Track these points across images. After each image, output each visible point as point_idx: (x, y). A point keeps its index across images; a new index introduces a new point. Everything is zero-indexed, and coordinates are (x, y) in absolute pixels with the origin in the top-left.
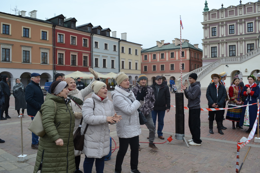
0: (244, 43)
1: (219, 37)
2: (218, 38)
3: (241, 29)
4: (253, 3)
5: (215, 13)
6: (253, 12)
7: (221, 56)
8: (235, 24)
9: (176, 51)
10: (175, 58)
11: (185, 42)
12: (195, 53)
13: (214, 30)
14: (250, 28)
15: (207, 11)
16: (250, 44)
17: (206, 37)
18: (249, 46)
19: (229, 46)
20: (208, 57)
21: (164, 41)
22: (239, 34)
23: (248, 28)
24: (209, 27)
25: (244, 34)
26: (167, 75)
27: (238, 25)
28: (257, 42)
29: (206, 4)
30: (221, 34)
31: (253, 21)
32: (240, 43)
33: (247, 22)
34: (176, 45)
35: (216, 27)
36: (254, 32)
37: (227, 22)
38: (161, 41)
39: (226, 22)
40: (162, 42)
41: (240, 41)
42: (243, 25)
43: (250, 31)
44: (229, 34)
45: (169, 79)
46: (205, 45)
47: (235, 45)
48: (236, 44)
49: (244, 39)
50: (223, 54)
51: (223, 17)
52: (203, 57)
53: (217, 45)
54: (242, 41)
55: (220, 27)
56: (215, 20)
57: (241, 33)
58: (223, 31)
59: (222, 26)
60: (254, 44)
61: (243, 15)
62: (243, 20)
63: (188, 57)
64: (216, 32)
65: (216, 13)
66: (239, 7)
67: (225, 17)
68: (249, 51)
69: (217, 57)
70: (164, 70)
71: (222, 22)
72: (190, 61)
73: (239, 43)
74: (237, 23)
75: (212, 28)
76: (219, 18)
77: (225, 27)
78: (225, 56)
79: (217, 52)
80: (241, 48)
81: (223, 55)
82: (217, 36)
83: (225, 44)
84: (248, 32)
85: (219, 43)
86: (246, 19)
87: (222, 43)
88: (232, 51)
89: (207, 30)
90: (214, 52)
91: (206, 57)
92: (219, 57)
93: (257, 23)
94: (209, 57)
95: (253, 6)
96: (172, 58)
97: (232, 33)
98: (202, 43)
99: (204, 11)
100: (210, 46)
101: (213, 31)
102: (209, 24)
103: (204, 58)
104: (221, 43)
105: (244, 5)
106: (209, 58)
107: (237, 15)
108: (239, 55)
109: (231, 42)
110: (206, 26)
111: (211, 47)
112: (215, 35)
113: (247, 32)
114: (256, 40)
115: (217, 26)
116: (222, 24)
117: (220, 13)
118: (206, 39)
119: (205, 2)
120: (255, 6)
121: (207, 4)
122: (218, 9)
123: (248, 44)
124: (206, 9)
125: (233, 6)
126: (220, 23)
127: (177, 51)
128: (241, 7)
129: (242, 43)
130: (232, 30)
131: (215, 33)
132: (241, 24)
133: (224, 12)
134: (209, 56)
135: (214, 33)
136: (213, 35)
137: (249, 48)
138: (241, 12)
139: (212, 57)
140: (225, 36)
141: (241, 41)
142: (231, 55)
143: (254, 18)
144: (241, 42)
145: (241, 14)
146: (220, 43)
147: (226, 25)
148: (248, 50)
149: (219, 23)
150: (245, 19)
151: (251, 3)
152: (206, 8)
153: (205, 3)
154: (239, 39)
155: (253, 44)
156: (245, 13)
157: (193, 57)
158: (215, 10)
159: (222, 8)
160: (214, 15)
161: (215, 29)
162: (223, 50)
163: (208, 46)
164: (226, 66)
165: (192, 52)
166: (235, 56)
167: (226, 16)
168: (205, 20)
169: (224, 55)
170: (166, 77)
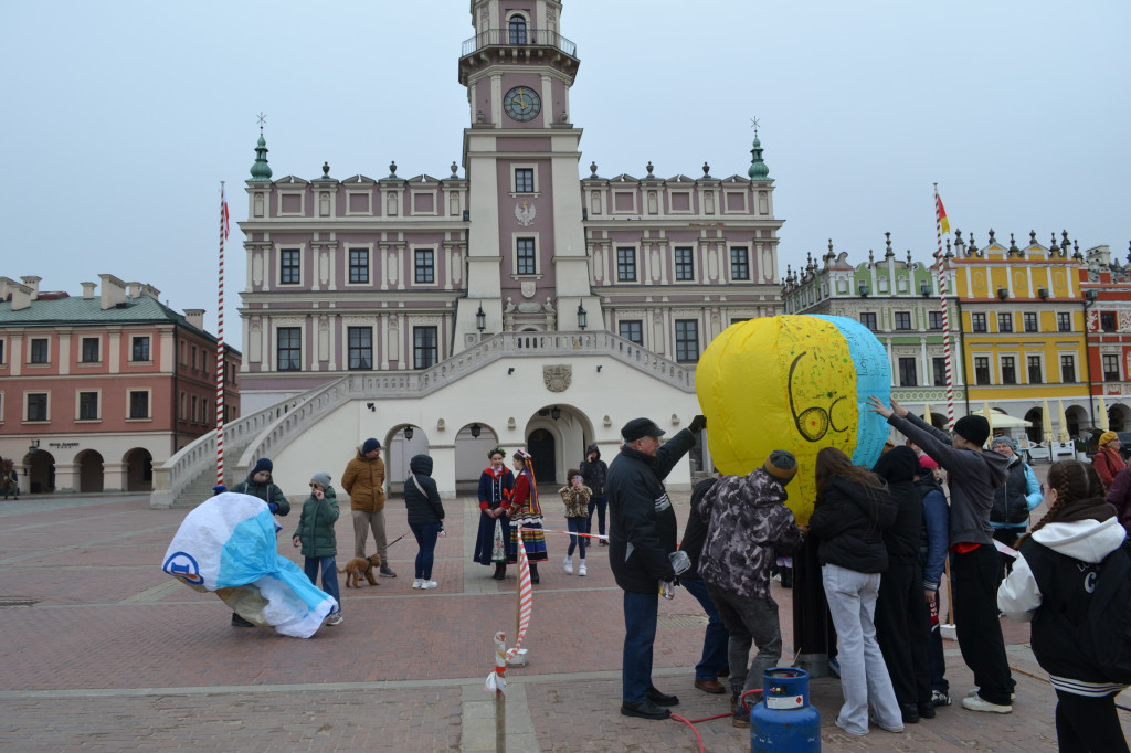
0: (401, 321)
1: (311, 292)
2: (306, 292)
3: (393, 269)
4: (436, 181)
5: (294, 192)
6: (435, 213)
7: (315, 366)
8: (371, 246)
9: (109, 332)
10: (106, 362)
11: (142, 295)
12: (194, 348)
13: (291, 259)
14: (424, 270)
15: (264, 179)
16: (425, 328)
17: (257, 284)
18: (419, 335)
19: (350, 328)
20: (265, 367)
21: (39, 279)
22: (384, 287)
23: (417, 267)
24: (272, 246)
25: (401, 286)
26: (61, 441)
27: (384, 253)
28: (449, 321)
29: (262, 151)
30: (320, 281)
31: (436, 247)
32: (389, 320)
33: (413, 247)
34: (105, 307)
35: (298, 251)
36: (436, 284)
37: (344, 234)
38: (22, 278)
39: (339, 233)
40: (31, 286)
41: (390, 313)
42: (401, 253)
43: (425, 282)
44: (347, 284)
45: (71, 462)
46: (251, 315)
47: (371, 328)
48: (372, 322)
49: (401, 305)
50: (324, 358)
51: (325, 212)
52: (245, 367)
53: (301, 323)
54: (396, 313)
55: (316, 253)
56: (297, 219)
57: (393, 282)
58: (324, 269)
59: (324, 248)
60: (436, 327)
61: (401, 218)
62: (401, 238)
63: (167, 365)
64: (298, 267)
65: (303, 192)
66: (389, 186)
67: (337, 216)
68: (419, 352)
69: (299, 370)
70: (45, 420)
71: (324, 234)
72: (175, 379)
73: (385, 321)
74: (379, 246)
75: (283, 251)
76: (312, 216)
77: (333, 253)
78: (332, 366)
79: (299, 349)
80: (393, 342)
81: (324, 364)
82: (302, 284)
83: (332, 322)
84: (416, 282)
85: (309, 316)
86: (412, 234)
87: (324, 314)
88: (360, 348)
89: (262, 256)
90: (290, 349)
91: (255, 366)
92: (309, 370)
93: (448, 253)
94: (270, 368)
95: (435, 192)
96: (90, 365)
97: (359, 282)
98: (242, 306)
99: (250, 177)
100: (274, 322)
101: (287, 263)
102: (274, 234)
103: (247, 370)
104: (317, 313)
105: (406, 183)
106: (270, 372)
107: (380, 215)
108: (385, 365)
109: (355, 314)
110: (257, 240)
111: (279, 329)
112: (295, 279)
113: (413, 284)
114: (444, 316)
115: (302, 247)
116: (324, 239)
117: (317, 196)
118: (257, 291)
119: (259, 144)
120: (441, 192)
121: (266, 151)
122: (309, 179)
123: (415, 328)
124: (261, 171)
125: (365, 180)
126: (316, 237)
127: (114, 332)
128: (396, 186)
129: (397, 320)
130: (359, 269)
131: (295, 271)
132: (392, 248)
133: (333, 196)
134: (269, 364)
135: (289, 270)
136: (287, 279)
137: (419, 344)
138: (393, 204)
139: (279, 370)
140: (333, 287)
141: (393, 313)
142: (355, 363)
143: (437, 234)
144: (393, 317)
145: (393, 212)
146: (314, 313)
147: (338, 246)
148: (415, 348)
149: (310, 233)
150: (407, 233)
151: (430, 179)
152: (261, 167)
153: (256, 146)
154: (385, 305)
155: (434, 330)
156: (407, 212)
157: (185, 363)
158: (298, 181)
159: (326, 177)
160: (291, 201)
161: (295, 255)
162: (324, 344)
163: (265, 322)
164: (370, 406)
165: (182, 343)
166: (371, 369)
167: (341, 212)
168: (256, 216)
169: (328, 362)
170: (53, 451)
